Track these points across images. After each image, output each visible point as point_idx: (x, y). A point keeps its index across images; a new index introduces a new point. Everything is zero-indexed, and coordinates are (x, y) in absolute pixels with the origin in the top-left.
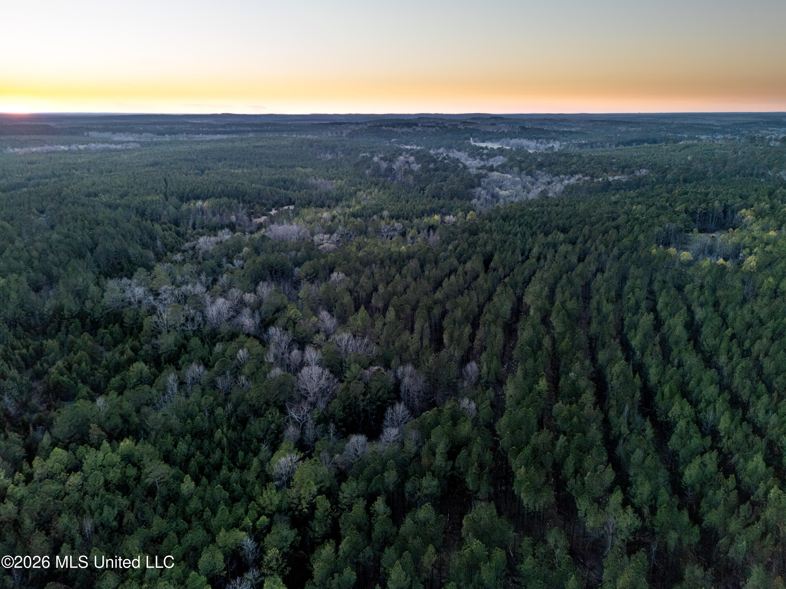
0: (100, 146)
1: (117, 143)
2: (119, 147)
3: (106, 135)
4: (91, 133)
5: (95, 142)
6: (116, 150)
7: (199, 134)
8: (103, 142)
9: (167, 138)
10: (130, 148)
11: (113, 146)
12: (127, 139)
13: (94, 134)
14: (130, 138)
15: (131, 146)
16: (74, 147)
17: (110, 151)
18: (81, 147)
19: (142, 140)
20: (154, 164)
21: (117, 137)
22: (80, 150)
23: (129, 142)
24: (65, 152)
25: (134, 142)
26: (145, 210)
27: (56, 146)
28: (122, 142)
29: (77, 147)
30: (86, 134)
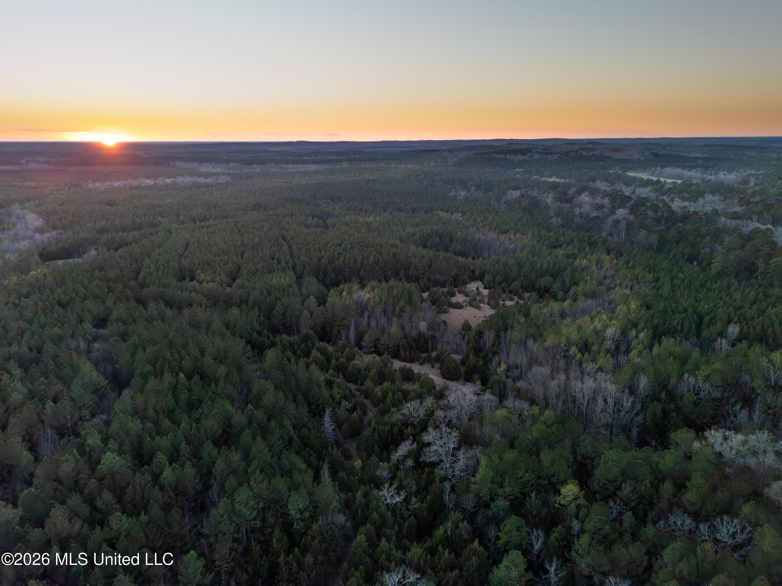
0: (188, 180)
1: (207, 175)
2: (209, 180)
3: (193, 165)
4: (177, 163)
5: (182, 175)
6: (207, 186)
7: (288, 164)
8: (192, 175)
9: (257, 169)
10: (221, 181)
11: (202, 180)
12: (215, 171)
13: (181, 164)
14: (219, 170)
15: (222, 179)
16: (160, 181)
17: (200, 186)
18: (168, 181)
19: (231, 171)
20: (257, 207)
21: (205, 168)
22: (166, 185)
23: (218, 174)
24: (150, 187)
25: (224, 174)
26: (273, 308)
27: (140, 180)
28: (212, 175)
29: (163, 180)
30: (172, 164)
